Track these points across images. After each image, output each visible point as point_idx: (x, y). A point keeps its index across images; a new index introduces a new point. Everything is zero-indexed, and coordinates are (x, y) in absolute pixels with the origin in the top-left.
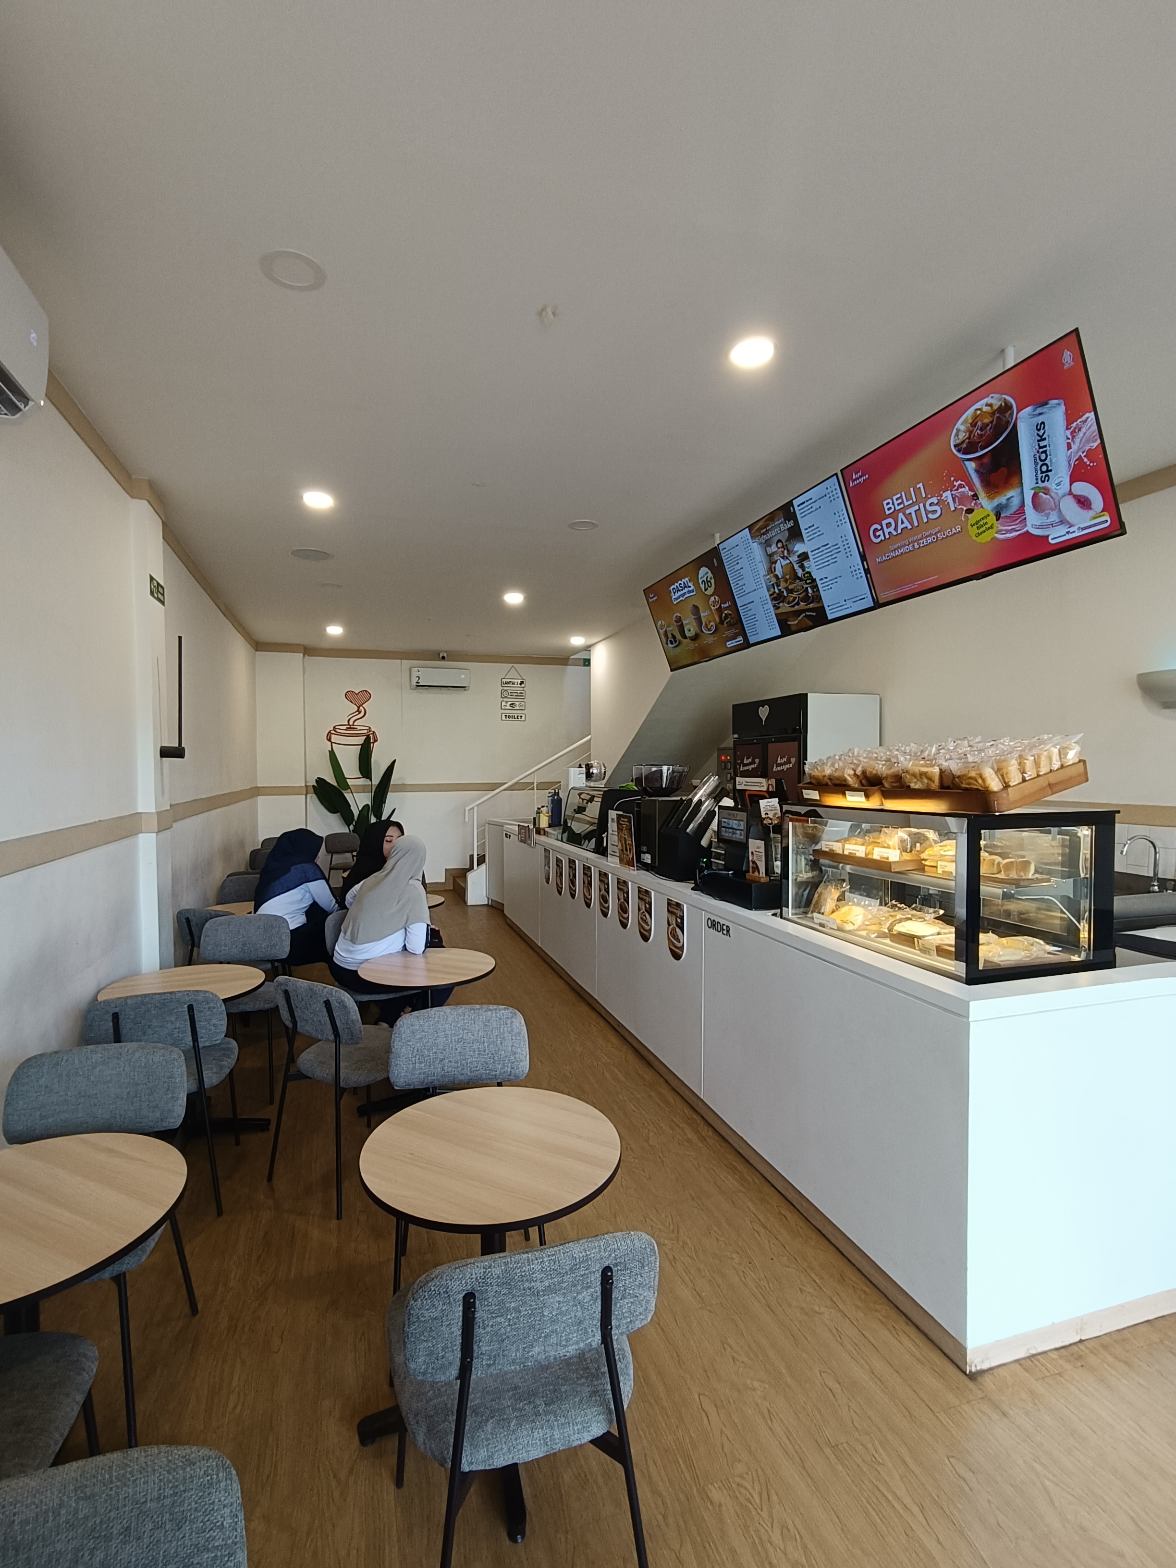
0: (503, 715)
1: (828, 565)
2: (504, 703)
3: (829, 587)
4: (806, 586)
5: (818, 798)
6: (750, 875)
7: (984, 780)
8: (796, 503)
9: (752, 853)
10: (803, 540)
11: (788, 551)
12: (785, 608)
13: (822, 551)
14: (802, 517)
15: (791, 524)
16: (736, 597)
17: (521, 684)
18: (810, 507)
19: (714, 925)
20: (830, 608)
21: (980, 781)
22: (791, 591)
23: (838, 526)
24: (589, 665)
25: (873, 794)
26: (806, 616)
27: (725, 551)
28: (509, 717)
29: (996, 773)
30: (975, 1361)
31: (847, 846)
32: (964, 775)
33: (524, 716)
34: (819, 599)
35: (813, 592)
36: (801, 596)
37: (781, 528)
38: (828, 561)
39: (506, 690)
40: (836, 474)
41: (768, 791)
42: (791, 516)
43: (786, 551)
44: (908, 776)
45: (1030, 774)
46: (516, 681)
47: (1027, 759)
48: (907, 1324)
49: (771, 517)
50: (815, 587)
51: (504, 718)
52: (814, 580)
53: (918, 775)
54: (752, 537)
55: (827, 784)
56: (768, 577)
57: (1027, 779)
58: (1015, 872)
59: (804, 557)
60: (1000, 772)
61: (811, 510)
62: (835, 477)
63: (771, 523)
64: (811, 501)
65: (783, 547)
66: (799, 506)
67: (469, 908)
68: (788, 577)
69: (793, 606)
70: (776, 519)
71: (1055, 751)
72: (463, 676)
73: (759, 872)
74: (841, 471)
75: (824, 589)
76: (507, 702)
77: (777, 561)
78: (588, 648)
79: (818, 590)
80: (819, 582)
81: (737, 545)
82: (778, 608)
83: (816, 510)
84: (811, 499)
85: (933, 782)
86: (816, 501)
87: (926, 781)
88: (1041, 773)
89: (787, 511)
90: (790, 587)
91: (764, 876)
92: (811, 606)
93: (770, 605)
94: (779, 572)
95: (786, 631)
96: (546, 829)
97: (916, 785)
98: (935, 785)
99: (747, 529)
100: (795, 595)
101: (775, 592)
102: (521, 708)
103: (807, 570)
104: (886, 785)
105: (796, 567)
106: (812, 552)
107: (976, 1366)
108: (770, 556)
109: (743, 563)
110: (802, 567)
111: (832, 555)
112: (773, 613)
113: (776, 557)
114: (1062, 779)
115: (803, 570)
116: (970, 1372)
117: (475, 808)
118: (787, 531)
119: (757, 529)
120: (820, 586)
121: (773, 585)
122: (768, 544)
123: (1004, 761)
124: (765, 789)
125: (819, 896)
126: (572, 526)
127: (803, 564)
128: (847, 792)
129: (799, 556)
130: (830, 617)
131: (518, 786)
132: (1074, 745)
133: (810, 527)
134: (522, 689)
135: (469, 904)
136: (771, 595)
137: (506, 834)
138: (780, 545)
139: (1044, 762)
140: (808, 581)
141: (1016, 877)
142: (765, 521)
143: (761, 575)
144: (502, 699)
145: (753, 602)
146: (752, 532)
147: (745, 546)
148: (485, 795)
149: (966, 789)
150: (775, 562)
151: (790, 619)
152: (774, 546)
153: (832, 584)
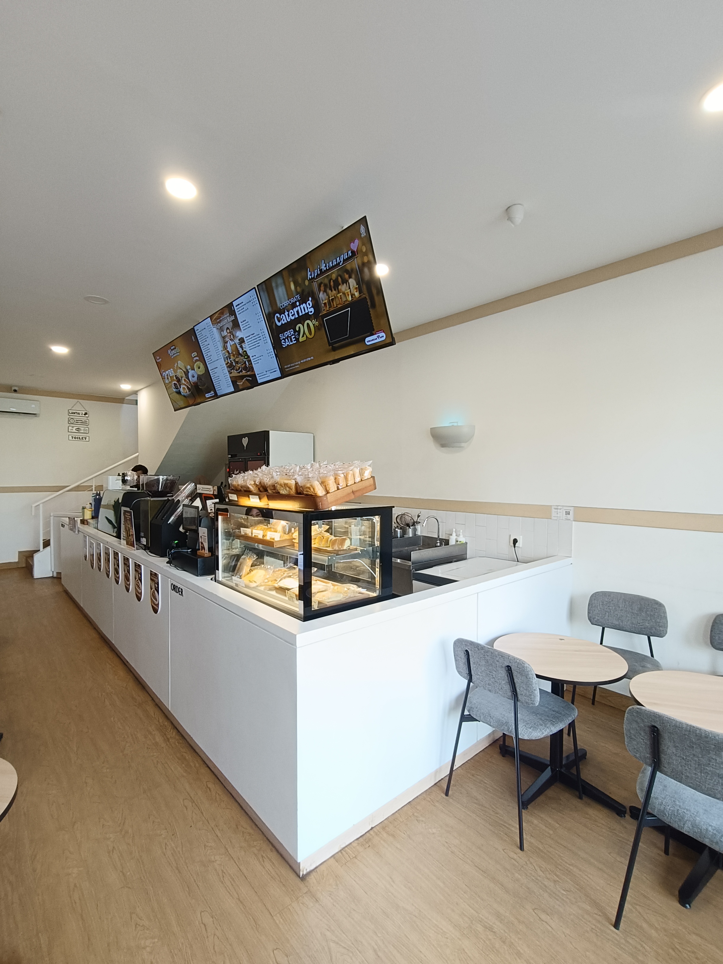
0: (70, 436)
1: (256, 347)
2: (70, 428)
3: (257, 362)
4: (245, 360)
5: (237, 500)
6: (200, 552)
7: (314, 489)
8: (235, 304)
9: (201, 537)
10: (241, 330)
11: (233, 336)
12: (235, 373)
13: (252, 338)
14: (239, 314)
15: (233, 318)
16: (207, 363)
17: (85, 415)
18: (242, 308)
19: (175, 588)
20: (259, 375)
21: (312, 490)
22: (237, 363)
23: (259, 322)
24: (137, 404)
25: (264, 497)
26: (247, 380)
27: (198, 331)
28: (75, 438)
29: (321, 484)
30: (305, 867)
31: (254, 531)
32: (305, 486)
33: (88, 438)
34: (252, 369)
35: (249, 364)
36: (243, 366)
37: (227, 320)
38: (255, 345)
39: (72, 418)
40: (255, 288)
41: (213, 494)
42: (233, 313)
43: (232, 336)
44: (278, 486)
45: (342, 484)
46: (81, 412)
47: (340, 476)
48: (271, 851)
49: (221, 312)
50: (250, 361)
51: (71, 438)
52: (249, 357)
53: (283, 486)
54: (212, 324)
55: (241, 491)
56: (224, 352)
57: (340, 488)
58: (337, 546)
59: (242, 341)
60: (323, 483)
61: (244, 310)
62: (254, 290)
63: (222, 315)
64: (242, 304)
65: (230, 332)
66: (236, 306)
67: (36, 581)
68: (234, 353)
69: (239, 373)
70: (225, 314)
71: (357, 471)
72: (33, 406)
73: (205, 550)
74: (257, 286)
75: (255, 362)
76: (73, 427)
77: (227, 341)
78: (136, 393)
79: (251, 363)
80: (251, 358)
81: (205, 328)
82: (231, 373)
83: (246, 310)
84: (242, 302)
85: (292, 490)
86: (245, 304)
87: (288, 489)
88: (348, 485)
89: (230, 308)
90: (237, 360)
91: (207, 552)
92: (249, 373)
93: (226, 370)
94: (229, 349)
95: (237, 389)
96: (89, 520)
97: (283, 492)
98: (293, 492)
99: (209, 318)
100: (239, 365)
101: (228, 362)
102: (85, 432)
103: (244, 349)
104: (270, 491)
105: (238, 346)
106: (246, 337)
107: (306, 870)
108: (224, 338)
109: (209, 341)
110: (241, 347)
111: (257, 341)
112: (229, 376)
113: (227, 339)
114: (360, 488)
115: (243, 349)
116: (303, 875)
117: (41, 506)
118: (231, 322)
119: (215, 319)
120: (252, 361)
121: (227, 357)
122: (221, 329)
123: (326, 477)
124: (212, 493)
125: (240, 565)
126: (87, 299)
127: (242, 345)
128: (250, 496)
129: (239, 340)
130: (259, 381)
131: (78, 488)
132: (368, 467)
133: (244, 321)
134: (86, 418)
135: (35, 577)
136: (226, 364)
137: (62, 524)
138: (228, 331)
139: (350, 477)
140: (246, 357)
141: (337, 549)
142: (219, 314)
143: (220, 350)
144: (69, 425)
145: (217, 368)
146: (213, 320)
147: (209, 330)
148: (49, 496)
149: (307, 495)
150: (227, 342)
151: (238, 381)
152: (225, 331)
153: (259, 360)
